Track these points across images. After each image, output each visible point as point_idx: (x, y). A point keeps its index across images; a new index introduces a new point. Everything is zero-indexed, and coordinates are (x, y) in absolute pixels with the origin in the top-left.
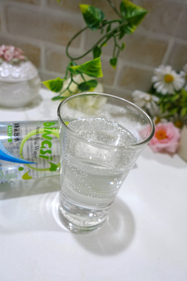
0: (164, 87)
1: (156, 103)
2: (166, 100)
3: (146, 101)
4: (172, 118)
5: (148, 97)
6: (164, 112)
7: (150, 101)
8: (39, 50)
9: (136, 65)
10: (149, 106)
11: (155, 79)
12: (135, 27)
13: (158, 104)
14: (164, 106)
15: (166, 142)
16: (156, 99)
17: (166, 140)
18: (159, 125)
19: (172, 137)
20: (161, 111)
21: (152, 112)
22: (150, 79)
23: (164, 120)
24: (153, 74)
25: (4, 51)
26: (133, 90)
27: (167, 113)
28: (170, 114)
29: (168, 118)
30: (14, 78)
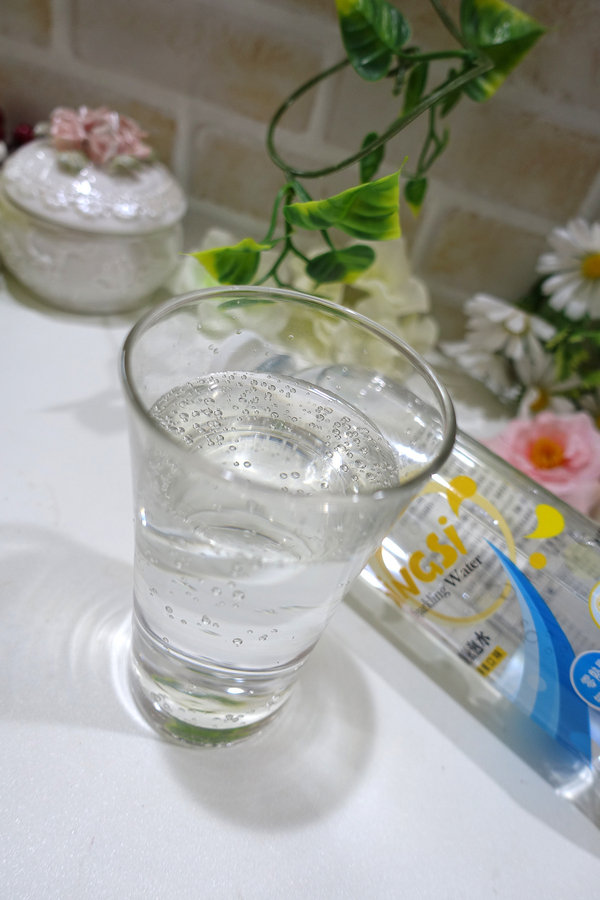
0: (577, 294)
1: (543, 342)
2: (576, 338)
3: (511, 334)
4: (589, 400)
5: (517, 320)
6: (564, 376)
7: (524, 334)
8: (172, 125)
9: (489, 209)
10: (517, 351)
11: (549, 262)
12: (499, 78)
13: (550, 349)
14: (568, 356)
15: (562, 481)
16: (546, 331)
17: (560, 472)
18: (545, 418)
19: (585, 465)
20: (556, 371)
21: (524, 372)
22: (535, 260)
23: (562, 403)
24: (544, 246)
25: (88, 128)
26: (472, 292)
27: (574, 381)
28: (586, 384)
29: (576, 399)
30: (118, 218)
